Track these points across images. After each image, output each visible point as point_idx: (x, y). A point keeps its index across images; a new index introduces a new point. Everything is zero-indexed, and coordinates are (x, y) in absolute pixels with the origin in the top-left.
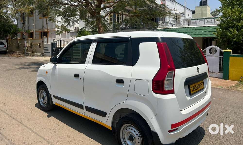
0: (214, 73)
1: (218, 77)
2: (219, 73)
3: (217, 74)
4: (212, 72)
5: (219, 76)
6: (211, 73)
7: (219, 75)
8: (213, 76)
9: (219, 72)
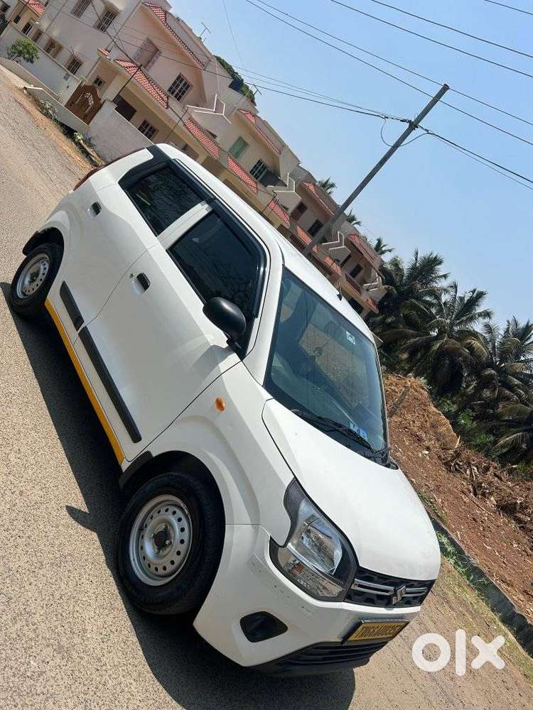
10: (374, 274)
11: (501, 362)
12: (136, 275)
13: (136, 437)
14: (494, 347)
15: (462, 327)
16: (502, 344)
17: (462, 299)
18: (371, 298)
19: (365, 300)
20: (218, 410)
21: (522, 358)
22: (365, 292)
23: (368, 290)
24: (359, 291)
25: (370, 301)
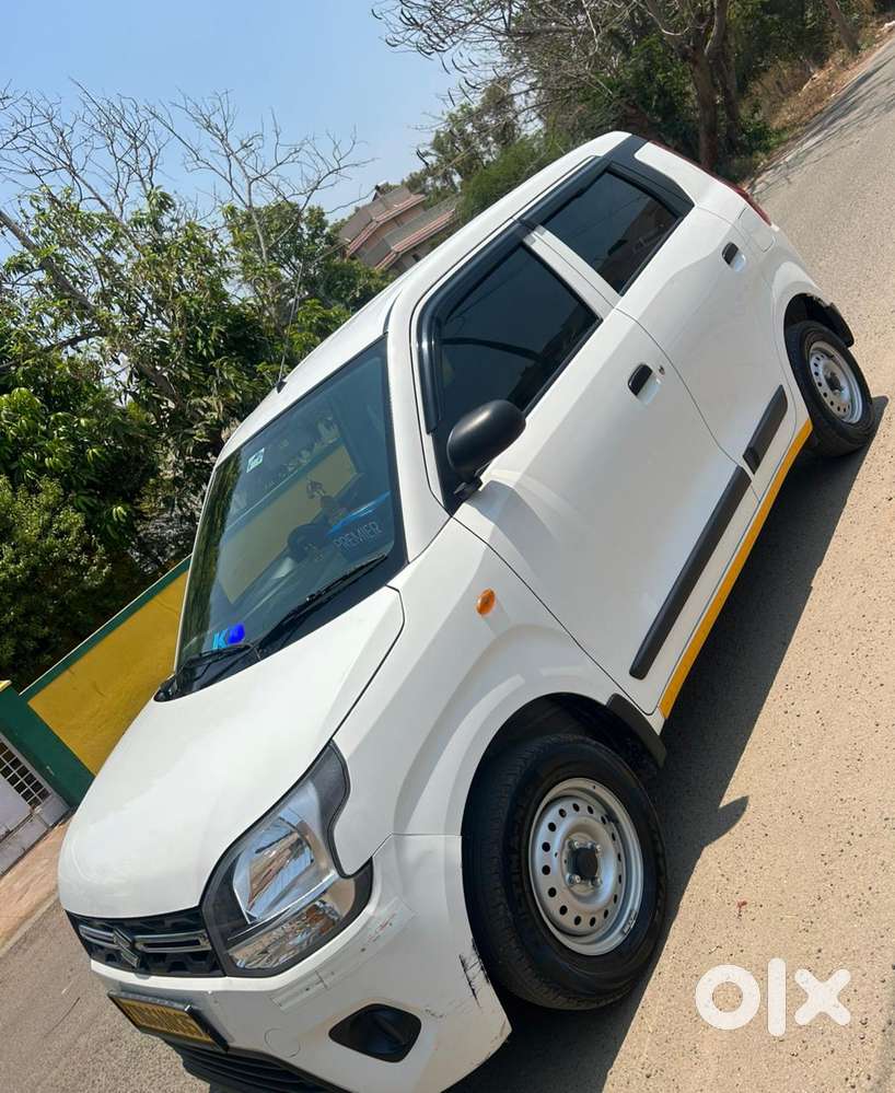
0: (19, 827)
1: (47, 825)
2: (38, 810)
3: (36, 821)
4: (9, 833)
5: (46, 820)
6: (9, 839)
7: (43, 816)
8: (26, 847)
9: (34, 803)
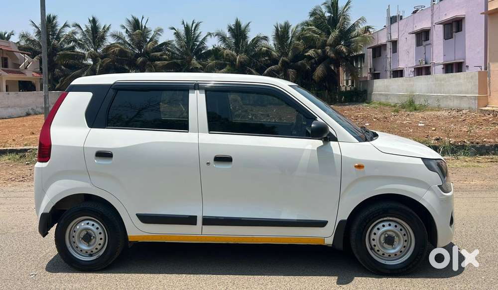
10: (20, 55)
11: (140, 50)
12: (212, 161)
13: (322, 224)
14: (129, 45)
15: (103, 47)
16: (132, 40)
17: (87, 31)
18: (33, 72)
19: (31, 76)
20: (362, 170)
21: (148, 40)
22: (26, 71)
23: (26, 68)
24: (22, 73)
25: (35, 74)
